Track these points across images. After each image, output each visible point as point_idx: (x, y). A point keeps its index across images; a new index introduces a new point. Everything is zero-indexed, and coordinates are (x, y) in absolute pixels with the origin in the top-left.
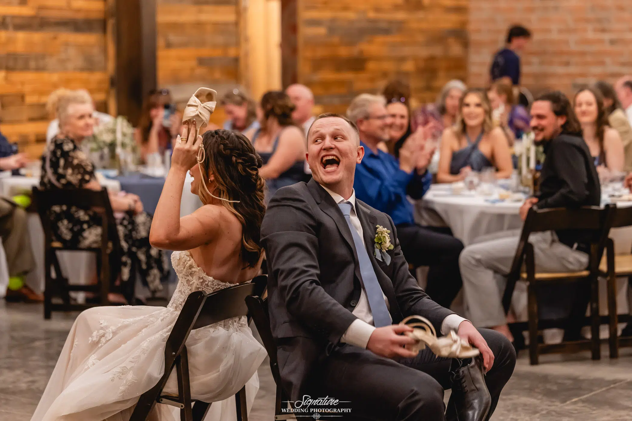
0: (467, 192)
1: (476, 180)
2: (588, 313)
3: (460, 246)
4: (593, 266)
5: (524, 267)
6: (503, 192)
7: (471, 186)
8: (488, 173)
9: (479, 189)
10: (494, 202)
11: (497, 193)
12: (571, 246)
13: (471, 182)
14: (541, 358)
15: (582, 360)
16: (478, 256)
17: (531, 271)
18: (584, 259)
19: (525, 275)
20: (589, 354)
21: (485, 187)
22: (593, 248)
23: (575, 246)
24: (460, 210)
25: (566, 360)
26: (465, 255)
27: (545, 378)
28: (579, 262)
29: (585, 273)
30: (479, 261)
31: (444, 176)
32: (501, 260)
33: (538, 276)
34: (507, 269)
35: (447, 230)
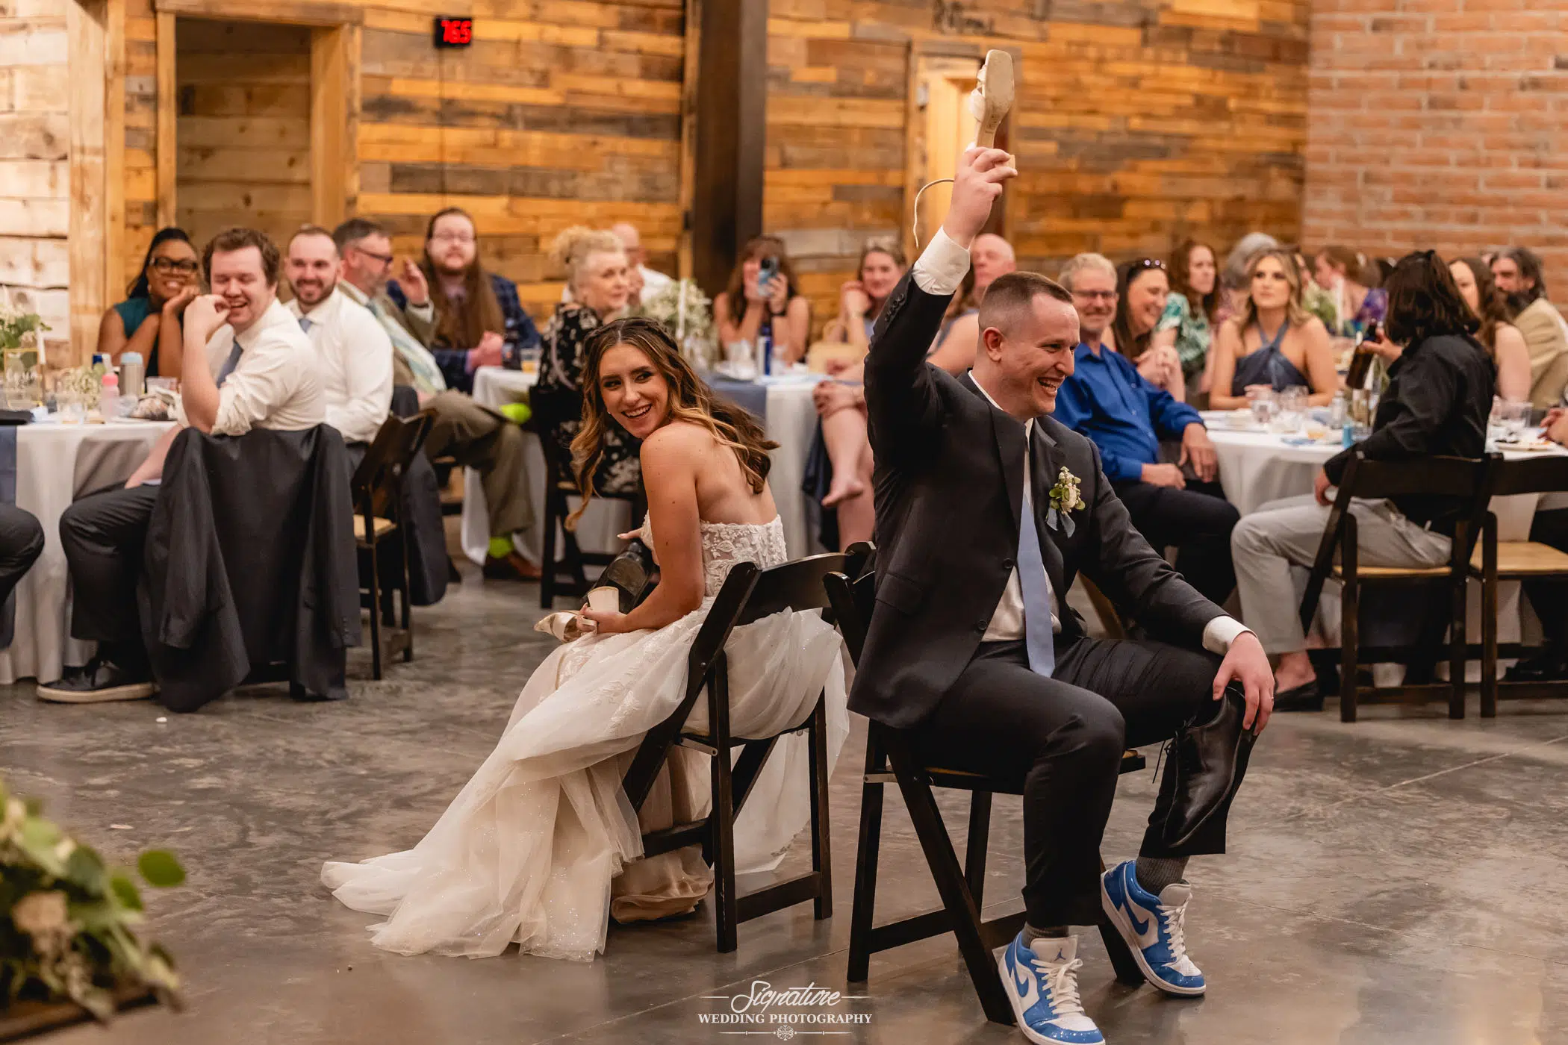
0: (1257, 426)
1: (1271, 406)
2: (1447, 640)
3: (1234, 516)
4: (1459, 558)
5: (1338, 556)
6: (1317, 426)
7: (1263, 416)
9: (1275, 420)
10: (1297, 443)
11: (1306, 427)
12: (1422, 525)
13: (1263, 409)
14: (1361, 711)
15: (1432, 717)
16: (1263, 533)
17: (1350, 564)
18: (1444, 545)
19: (1339, 569)
20: (1444, 708)
21: (1287, 417)
22: (1460, 528)
23: (1429, 524)
24: (1241, 454)
25: (1405, 718)
26: (1240, 527)
27: (1363, 745)
28: (1438, 550)
29: (1446, 570)
30: (1265, 541)
33: (1361, 571)
34: (1309, 555)
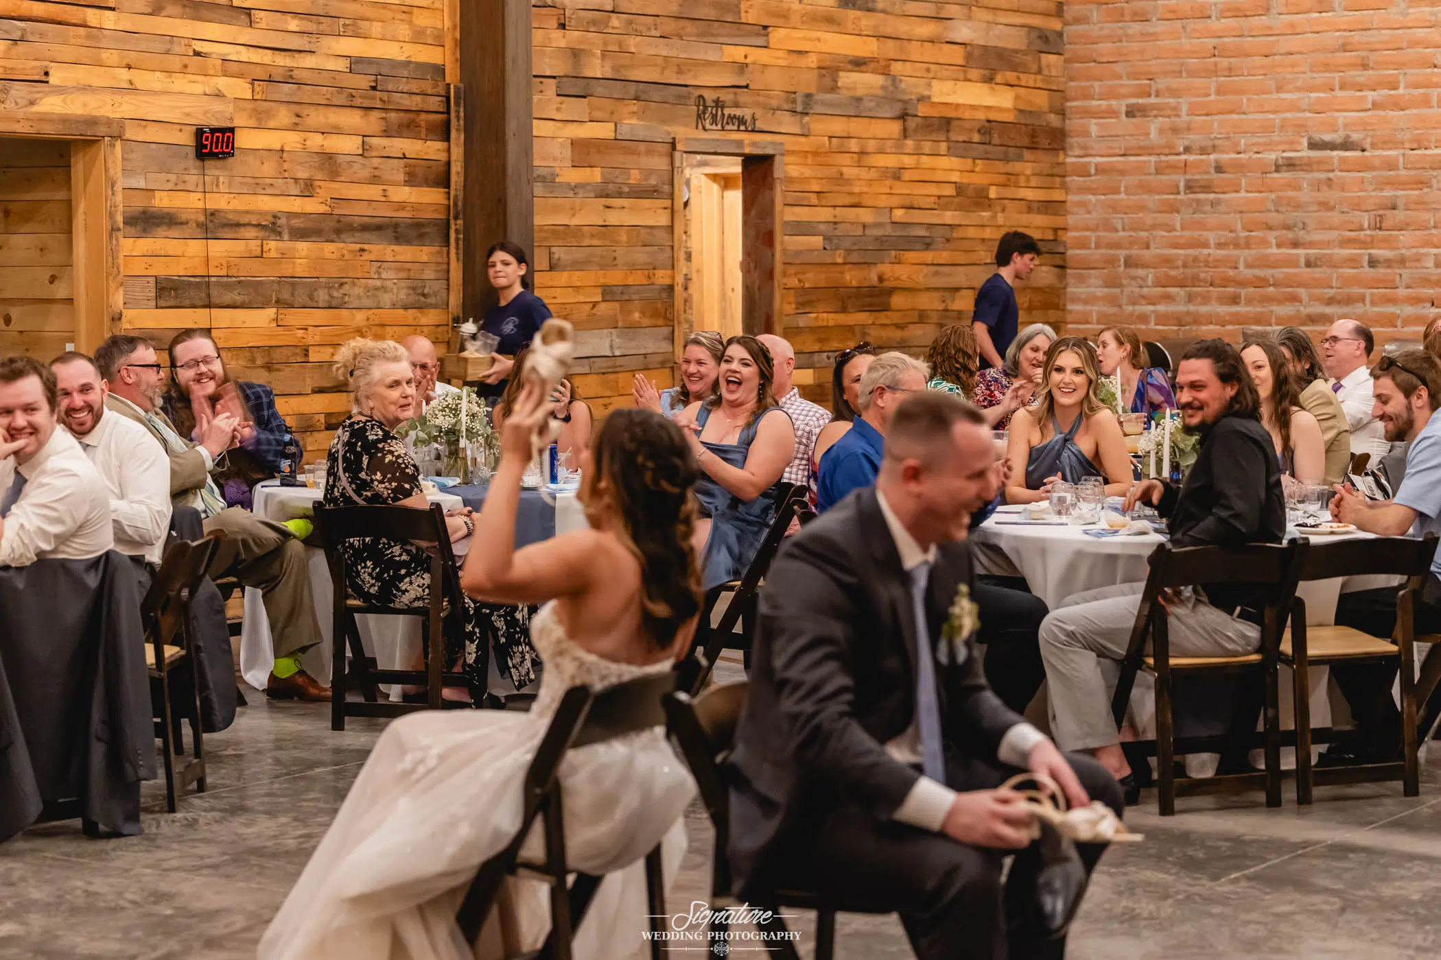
0: (1055, 519)
1: (1069, 497)
2: (1260, 727)
3: (1041, 610)
4: (1268, 645)
5: (1149, 647)
6: (1116, 517)
7: (1062, 508)
8: (1090, 486)
9: (1075, 512)
10: (1099, 534)
11: (1107, 518)
12: (1230, 612)
13: (1061, 500)
14: (1178, 803)
15: (1250, 806)
16: (1070, 628)
17: (1162, 653)
18: (1252, 632)
19: (1151, 661)
20: (1261, 797)
21: (1085, 508)
22: (1269, 614)
23: (1238, 609)
24: (1042, 548)
25: (1222, 808)
27: (1185, 838)
29: (1255, 657)
30: (1071, 635)
31: (1016, 488)
32: (1109, 634)
33: (1172, 661)
34: (1121, 651)
35: (1021, 583)
